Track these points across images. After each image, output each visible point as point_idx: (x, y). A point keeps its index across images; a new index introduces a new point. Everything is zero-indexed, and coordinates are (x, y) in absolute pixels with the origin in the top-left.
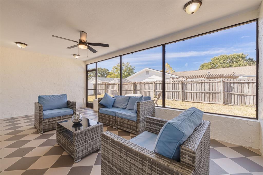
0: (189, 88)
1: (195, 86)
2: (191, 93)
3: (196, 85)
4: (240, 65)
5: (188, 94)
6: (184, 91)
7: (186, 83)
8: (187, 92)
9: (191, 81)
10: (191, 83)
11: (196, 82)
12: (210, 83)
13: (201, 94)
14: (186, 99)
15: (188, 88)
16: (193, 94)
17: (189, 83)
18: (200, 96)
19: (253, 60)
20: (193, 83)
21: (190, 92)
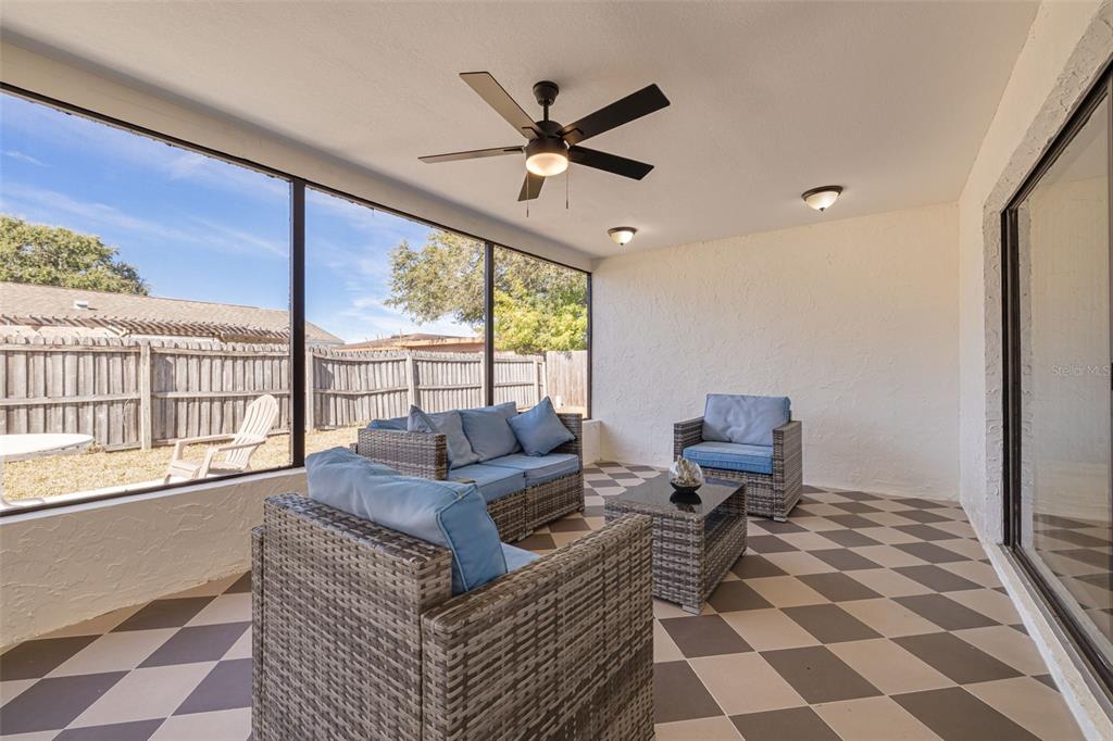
0: (188, 382)
1: (217, 372)
2: (197, 404)
3: (223, 365)
4: (95, 285)
5: (182, 407)
6: (159, 395)
7: (173, 355)
8: (177, 400)
9: (198, 348)
10: (198, 357)
11: (220, 354)
12: (273, 358)
13: (242, 402)
14: (169, 433)
15: (180, 380)
16: (206, 405)
17: (186, 356)
18: (238, 411)
19: (134, 274)
20: (210, 357)
21: (194, 400)
